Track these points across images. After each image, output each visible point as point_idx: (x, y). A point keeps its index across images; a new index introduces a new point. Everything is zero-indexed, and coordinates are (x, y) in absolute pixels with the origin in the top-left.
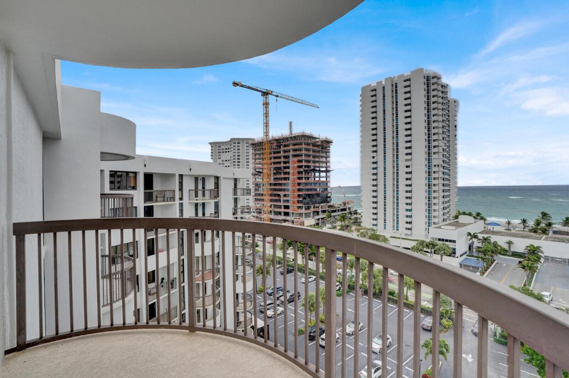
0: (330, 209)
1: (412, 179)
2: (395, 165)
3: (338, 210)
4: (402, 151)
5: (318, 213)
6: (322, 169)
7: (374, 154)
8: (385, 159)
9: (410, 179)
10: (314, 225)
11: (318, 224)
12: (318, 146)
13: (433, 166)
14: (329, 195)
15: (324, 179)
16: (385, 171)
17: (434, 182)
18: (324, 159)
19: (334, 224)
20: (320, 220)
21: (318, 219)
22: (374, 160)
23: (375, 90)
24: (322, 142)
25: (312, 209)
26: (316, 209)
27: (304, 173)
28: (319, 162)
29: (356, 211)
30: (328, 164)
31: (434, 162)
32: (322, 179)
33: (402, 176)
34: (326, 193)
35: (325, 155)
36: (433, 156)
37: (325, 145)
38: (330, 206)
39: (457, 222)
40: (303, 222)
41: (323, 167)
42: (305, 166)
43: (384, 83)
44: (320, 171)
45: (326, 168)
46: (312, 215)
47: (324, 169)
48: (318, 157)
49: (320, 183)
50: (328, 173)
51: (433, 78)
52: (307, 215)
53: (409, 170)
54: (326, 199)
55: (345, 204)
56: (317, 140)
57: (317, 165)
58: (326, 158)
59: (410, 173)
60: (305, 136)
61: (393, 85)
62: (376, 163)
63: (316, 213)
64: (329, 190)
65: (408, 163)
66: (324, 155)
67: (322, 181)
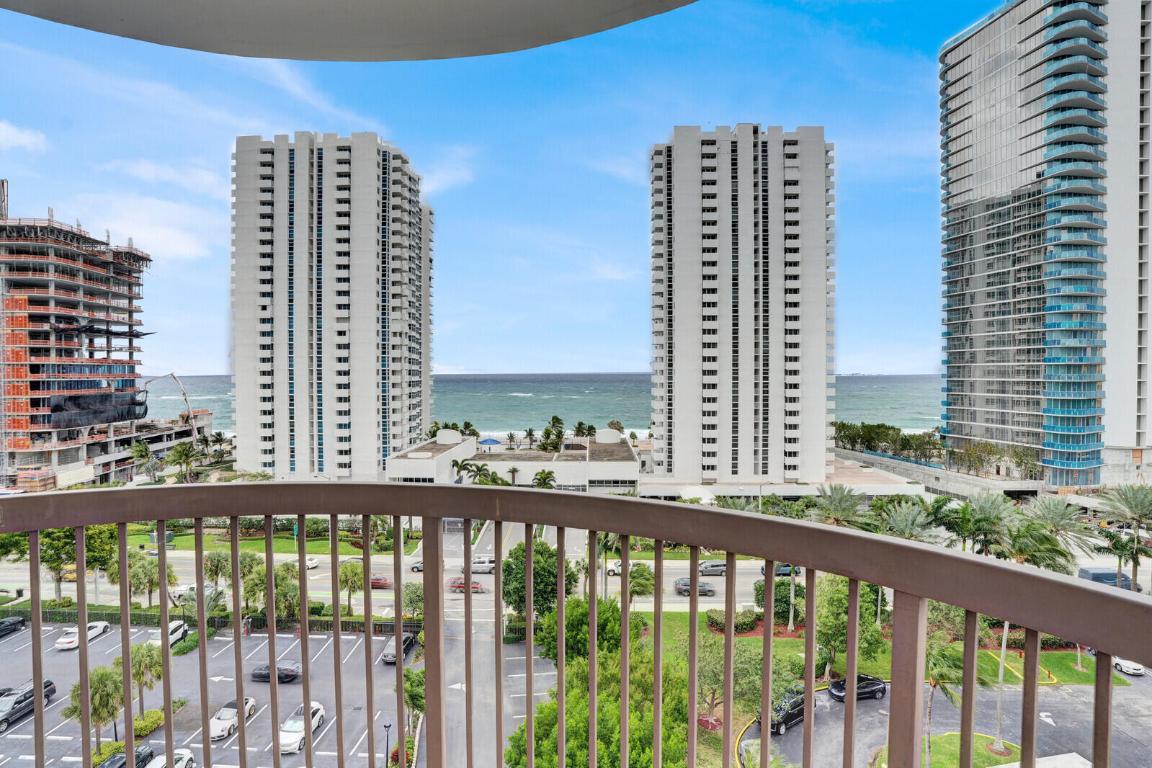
0: (144, 435)
1: (351, 360)
2: (315, 329)
3: (169, 436)
4: (330, 300)
5: (104, 448)
6: (114, 328)
7: (266, 301)
8: (291, 314)
9: (346, 360)
10: (94, 482)
11: (104, 478)
12: (104, 265)
13: (391, 335)
14: (139, 398)
15: (125, 356)
16: (291, 340)
17: (393, 366)
18: (124, 303)
19: (158, 474)
20: (113, 467)
21: (107, 465)
22: (266, 314)
23: (272, 152)
24: (117, 254)
25: (85, 438)
26: (98, 438)
27: (53, 338)
28: (106, 309)
29: (219, 434)
30: (136, 316)
31: (394, 327)
32: (115, 356)
33: (330, 353)
34: (129, 391)
35: (126, 293)
36: (392, 315)
37: (126, 265)
38: (140, 428)
39: (435, 442)
40: (54, 478)
41: (118, 323)
42: (59, 318)
43: (292, 140)
44: (109, 334)
45: (131, 326)
46: (83, 453)
47: (125, 329)
48: (105, 295)
49: (110, 366)
50: (136, 342)
51: (396, 157)
52: (66, 457)
53: (343, 340)
54: (131, 408)
55: (186, 419)
56: (103, 248)
57: (101, 315)
58: (131, 299)
59: (347, 346)
60: (60, 231)
61: (312, 151)
62: (270, 320)
63: (98, 449)
64: (139, 384)
65: (343, 327)
66: (124, 290)
67: (117, 362)
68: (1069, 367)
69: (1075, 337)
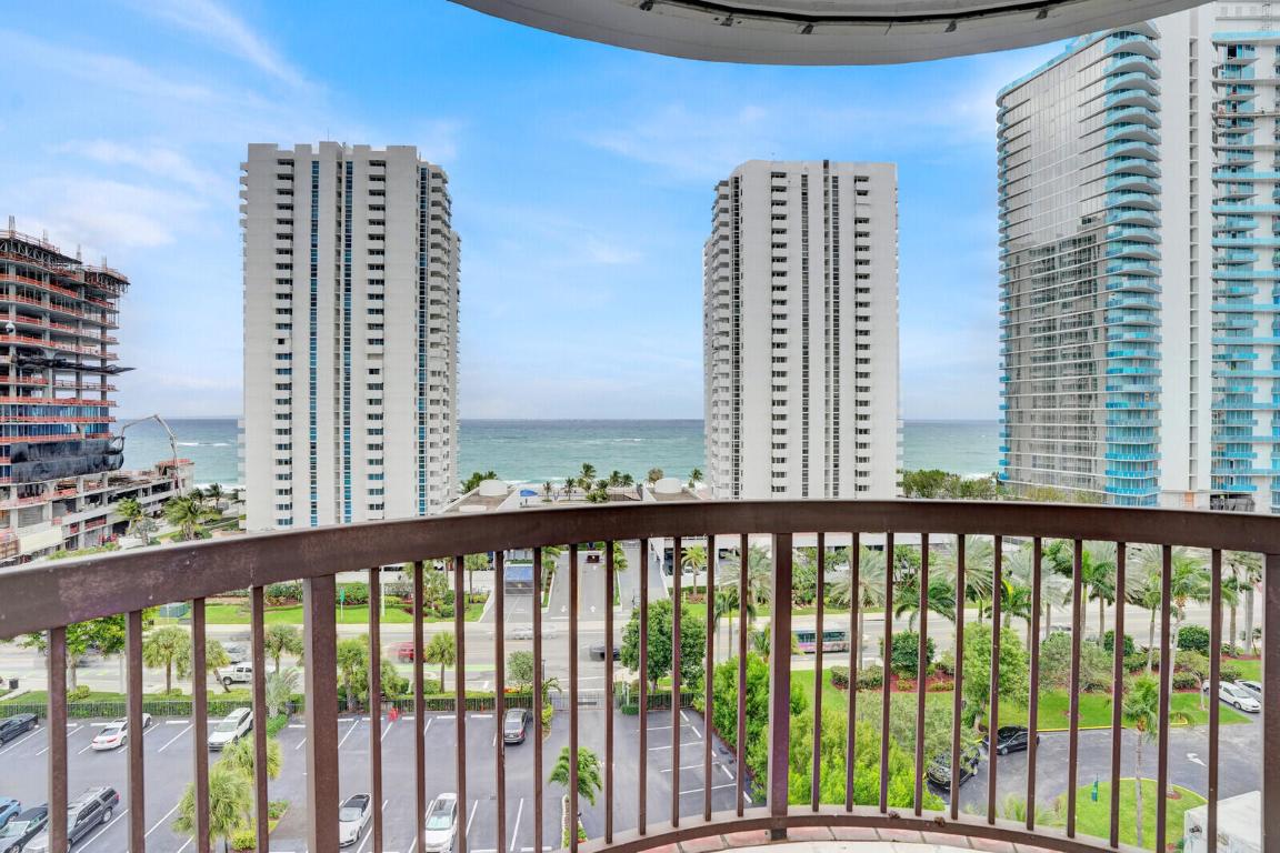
0: (118, 489)
1: (385, 403)
2: (342, 367)
3: (145, 491)
4: (359, 334)
5: (71, 505)
6: (87, 363)
7: (284, 333)
8: (313, 349)
9: (378, 402)
10: (58, 547)
11: (71, 543)
12: (74, 287)
13: (429, 374)
14: (115, 445)
15: (96, 396)
16: (313, 378)
17: (430, 409)
18: (96, 333)
19: (151, 535)
20: (83, 529)
21: (74, 526)
22: (284, 349)
23: (291, 163)
24: (89, 275)
25: (51, 493)
26: (68, 494)
27: (12, 373)
28: (76, 339)
29: (215, 488)
30: (110, 349)
31: (431, 366)
32: (86, 395)
33: (359, 394)
34: (102, 438)
35: (99, 320)
36: (430, 352)
37: (99, 288)
38: (112, 481)
39: (477, 494)
40: (16, 542)
41: (91, 357)
42: (20, 349)
43: (316, 150)
44: (80, 370)
45: (103, 361)
46: (48, 512)
47: (97, 364)
48: (75, 322)
49: (78, 407)
50: (110, 380)
51: (435, 176)
52: (28, 517)
53: (375, 379)
54: (106, 459)
55: (164, 470)
56: (74, 267)
57: (70, 347)
58: (103, 328)
59: (380, 387)
60: (24, 245)
61: (340, 165)
62: (289, 356)
63: (64, 506)
64: (113, 429)
65: (375, 364)
66: (96, 317)
67: (88, 402)
68: (1129, 412)
69: (1135, 383)
